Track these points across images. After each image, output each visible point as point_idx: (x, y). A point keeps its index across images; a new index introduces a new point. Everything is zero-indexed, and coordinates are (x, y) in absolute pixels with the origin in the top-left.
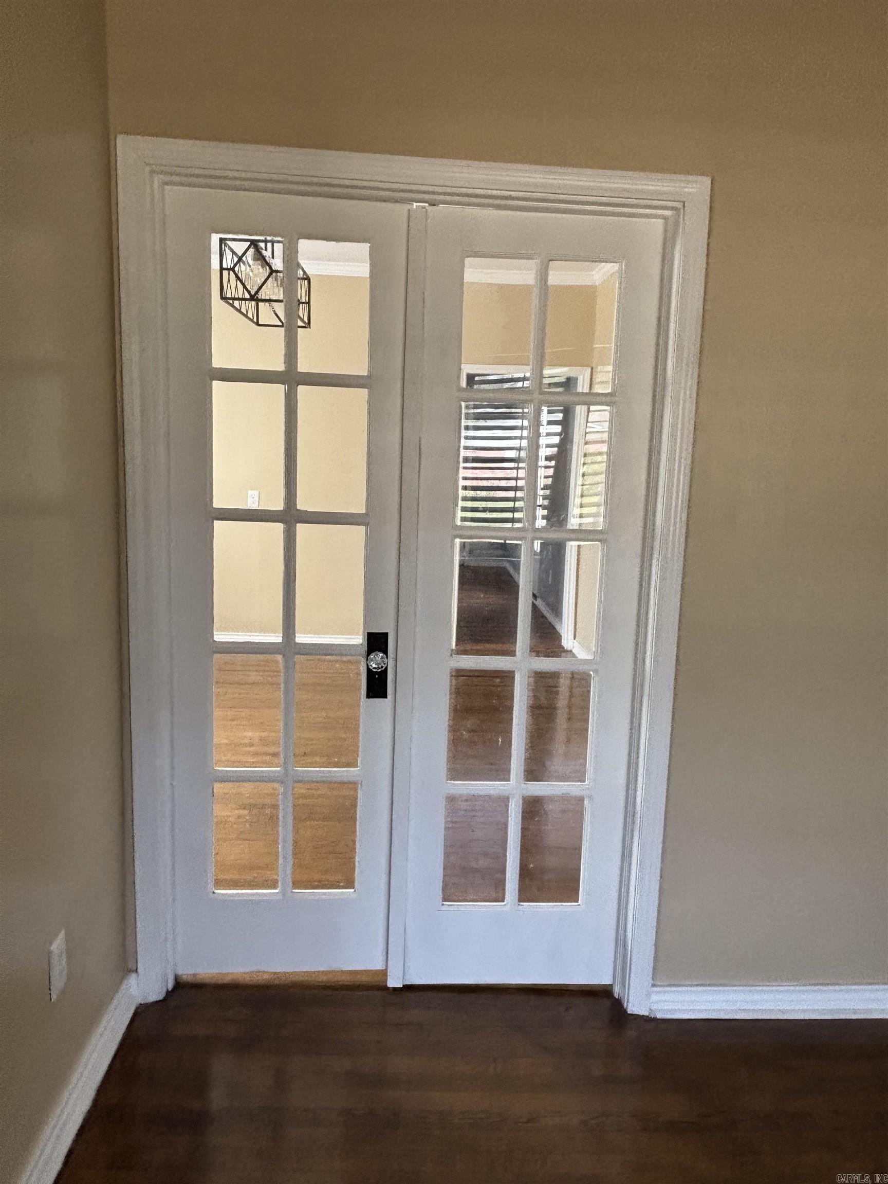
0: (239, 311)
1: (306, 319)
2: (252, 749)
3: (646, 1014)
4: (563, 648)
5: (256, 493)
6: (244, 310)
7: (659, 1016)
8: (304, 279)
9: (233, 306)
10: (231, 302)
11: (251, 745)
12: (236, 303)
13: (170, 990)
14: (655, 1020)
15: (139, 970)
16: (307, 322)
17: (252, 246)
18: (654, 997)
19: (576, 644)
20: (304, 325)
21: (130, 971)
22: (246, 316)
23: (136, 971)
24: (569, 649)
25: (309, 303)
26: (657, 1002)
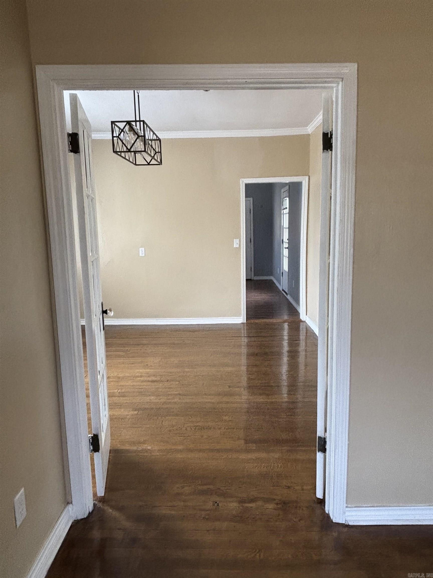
0: (125, 158)
1: (159, 160)
2: (142, 379)
3: (344, 522)
4: (301, 320)
5: (143, 249)
6: (127, 158)
7: (351, 523)
8: (157, 140)
9: (121, 156)
10: (119, 153)
11: (141, 376)
12: (123, 154)
13: (91, 512)
14: (348, 526)
15: (73, 503)
16: (160, 161)
17: (128, 124)
18: (347, 514)
19: (307, 318)
20: (158, 163)
21: (68, 503)
22: (129, 161)
23: (72, 503)
24: (304, 320)
25: (161, 152)
26: (348, 516)
